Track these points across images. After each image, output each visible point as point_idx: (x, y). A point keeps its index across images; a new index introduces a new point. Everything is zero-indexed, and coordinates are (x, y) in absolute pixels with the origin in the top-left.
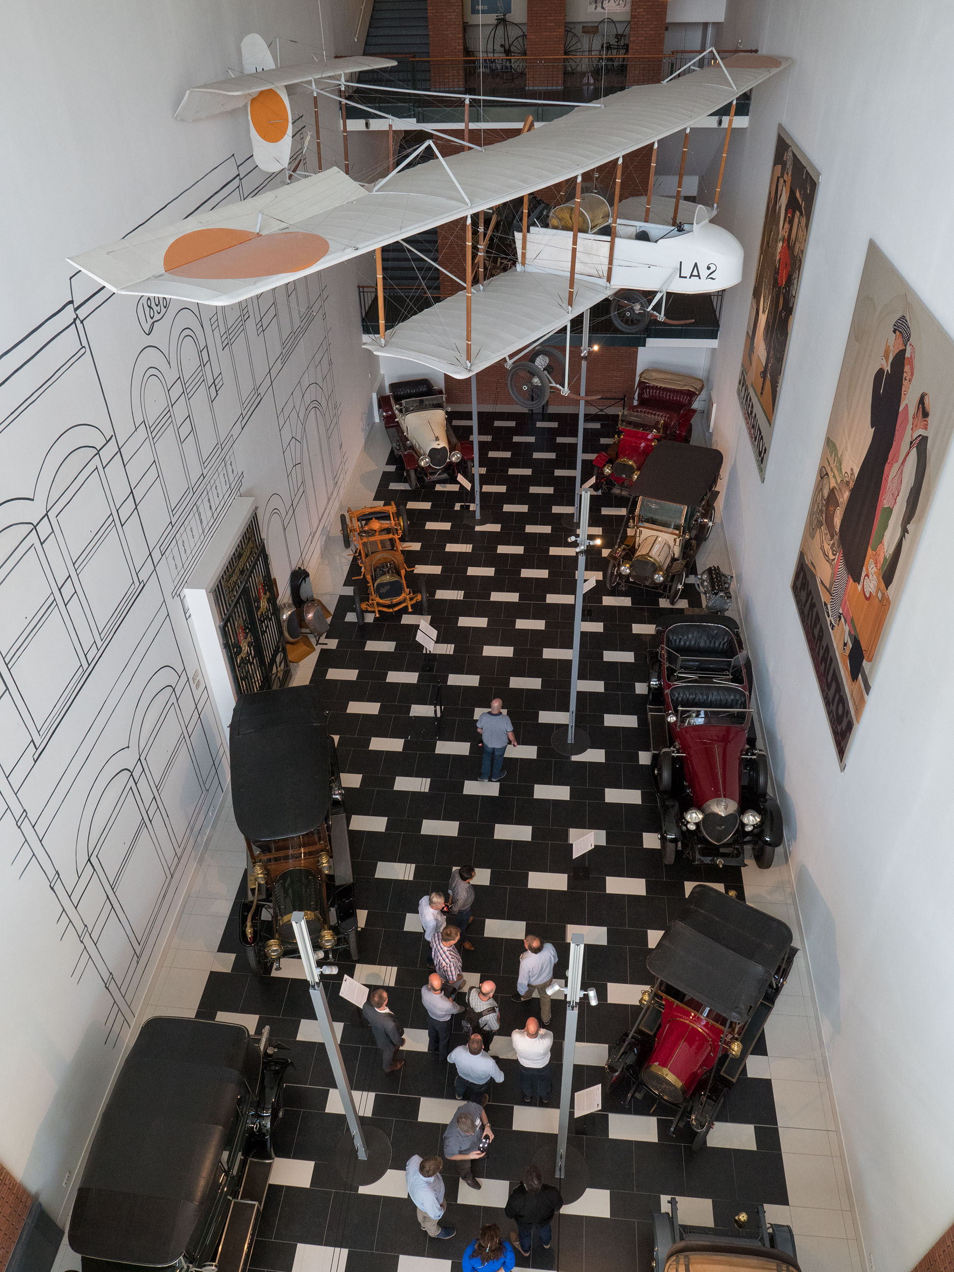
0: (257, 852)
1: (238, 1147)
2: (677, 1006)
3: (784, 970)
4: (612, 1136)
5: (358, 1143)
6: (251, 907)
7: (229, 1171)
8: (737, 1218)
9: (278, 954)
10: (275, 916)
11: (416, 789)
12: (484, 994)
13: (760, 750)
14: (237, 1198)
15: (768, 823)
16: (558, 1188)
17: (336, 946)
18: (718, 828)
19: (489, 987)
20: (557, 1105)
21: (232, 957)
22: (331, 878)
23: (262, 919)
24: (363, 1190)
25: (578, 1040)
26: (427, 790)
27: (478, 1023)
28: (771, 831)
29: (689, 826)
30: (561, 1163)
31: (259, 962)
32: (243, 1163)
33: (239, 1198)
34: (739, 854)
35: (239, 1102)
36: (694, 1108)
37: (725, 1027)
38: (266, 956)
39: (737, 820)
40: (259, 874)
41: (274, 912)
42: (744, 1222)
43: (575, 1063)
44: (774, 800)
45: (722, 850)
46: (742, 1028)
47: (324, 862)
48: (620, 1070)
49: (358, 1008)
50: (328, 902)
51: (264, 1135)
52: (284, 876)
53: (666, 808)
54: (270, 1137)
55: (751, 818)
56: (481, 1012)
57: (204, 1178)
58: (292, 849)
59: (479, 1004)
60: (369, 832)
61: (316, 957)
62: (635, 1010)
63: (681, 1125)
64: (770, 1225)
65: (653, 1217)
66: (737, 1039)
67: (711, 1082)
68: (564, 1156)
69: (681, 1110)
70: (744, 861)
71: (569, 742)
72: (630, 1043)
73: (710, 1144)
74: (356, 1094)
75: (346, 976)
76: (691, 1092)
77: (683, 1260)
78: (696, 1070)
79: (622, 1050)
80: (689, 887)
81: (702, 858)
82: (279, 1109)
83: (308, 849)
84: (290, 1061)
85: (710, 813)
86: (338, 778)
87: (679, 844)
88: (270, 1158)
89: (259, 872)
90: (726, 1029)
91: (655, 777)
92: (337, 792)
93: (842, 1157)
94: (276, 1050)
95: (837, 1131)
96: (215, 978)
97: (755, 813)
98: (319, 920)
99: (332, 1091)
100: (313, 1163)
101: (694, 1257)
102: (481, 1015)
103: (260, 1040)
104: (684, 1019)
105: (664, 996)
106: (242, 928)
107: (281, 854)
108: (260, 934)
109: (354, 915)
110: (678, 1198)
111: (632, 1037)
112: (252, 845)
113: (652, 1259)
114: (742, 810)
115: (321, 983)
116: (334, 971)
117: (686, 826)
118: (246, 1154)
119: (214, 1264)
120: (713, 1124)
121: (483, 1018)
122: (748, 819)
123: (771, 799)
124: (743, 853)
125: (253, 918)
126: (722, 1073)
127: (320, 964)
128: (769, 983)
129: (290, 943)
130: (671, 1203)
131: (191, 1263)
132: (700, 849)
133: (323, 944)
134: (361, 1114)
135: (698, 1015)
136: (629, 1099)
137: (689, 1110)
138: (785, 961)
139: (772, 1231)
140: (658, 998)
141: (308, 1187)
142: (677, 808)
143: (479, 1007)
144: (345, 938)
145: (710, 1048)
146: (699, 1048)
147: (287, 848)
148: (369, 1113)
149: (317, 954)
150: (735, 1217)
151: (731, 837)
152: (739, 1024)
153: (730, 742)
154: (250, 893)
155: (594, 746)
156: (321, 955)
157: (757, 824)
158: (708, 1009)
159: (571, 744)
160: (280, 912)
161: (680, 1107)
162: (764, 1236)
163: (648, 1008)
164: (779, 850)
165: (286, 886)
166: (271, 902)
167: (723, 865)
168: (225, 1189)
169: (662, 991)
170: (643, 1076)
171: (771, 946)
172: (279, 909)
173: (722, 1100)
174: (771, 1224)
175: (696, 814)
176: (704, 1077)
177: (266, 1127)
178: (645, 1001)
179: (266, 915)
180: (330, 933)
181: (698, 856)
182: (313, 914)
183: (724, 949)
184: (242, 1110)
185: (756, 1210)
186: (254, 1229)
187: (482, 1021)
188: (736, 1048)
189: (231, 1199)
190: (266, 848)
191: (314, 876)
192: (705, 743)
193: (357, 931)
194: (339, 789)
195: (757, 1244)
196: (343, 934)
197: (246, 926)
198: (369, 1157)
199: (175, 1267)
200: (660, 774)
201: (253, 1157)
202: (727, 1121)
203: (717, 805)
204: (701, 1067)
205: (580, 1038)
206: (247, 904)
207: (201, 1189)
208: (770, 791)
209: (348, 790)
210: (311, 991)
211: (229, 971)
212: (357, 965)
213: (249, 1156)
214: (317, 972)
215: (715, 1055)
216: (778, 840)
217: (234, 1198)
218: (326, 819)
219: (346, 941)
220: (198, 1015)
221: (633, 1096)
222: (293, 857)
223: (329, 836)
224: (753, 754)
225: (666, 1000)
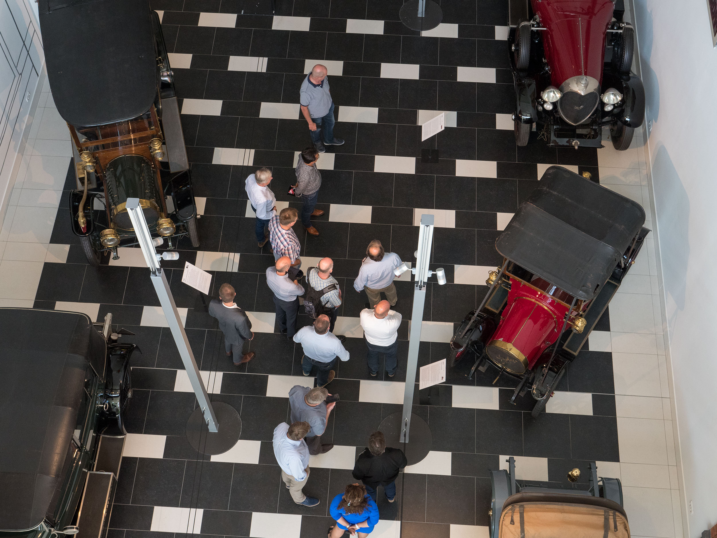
0: (83, 139)
1: (89, 426)
2: (524, 286)
3: (634, 250)
4: (454, 405)
5: (209, 417)
6: (82, 196)
7: (82, 447)
8: (570, 473)
9: (115, 243)
10: (108, 206)
11: (253, 69)
12: (323, 271)
13: (627, 24)
14: (93, 470)
15: (629, 103)
16: (403, 451)
17: (175, 234)
18: (577, 108)
19: (326, 264)
20: (402, 379)
21: (67, 247)
22: (165, 165)
23: (95, 209)
24: (215, 458)
25: (424, 319)
26: (264, 70)
27: (320, 301)
28: (632, 110)
29: (545, 106)
30: (405, 429)
31: (95, 252)
32: (95, 441)
33: (95, 470)
34: (597, 134)
35: (87, 385)
36: (536, 379)
37: (570, 304)
38: (102, 246)
39: (597, 99)
40: (87, 162)
41: (106, 202)
42: (577, 476)
43: (421, 340)
44: (637, 78)
45: (579, 131)
46: (587, 306)
47: (157, 148)
48: (465, 346)
49: (201, 293)
50: (164, 190)
51: (115, 414)
52: (115, 164)
53: (522, 87)
54: (121, 415)
55: (612, 97)
56: (322, 290)
57: (58, 454)
58: (120, 135)
59: (319, 282)
60: (203, 117)
61: (155, 244)
62: (482, 290)
63: (522, 394)
64: (600, 479)
65: (491, 473)
66: (581, 316)
67: (553, 355)
68: (408, 425)
69: (524, 380)
70: (601, 142)
71: (420, 15)
72: (475, 321)
73: (548, 410)
74: (205, 374)
75: (187, 264)
76: (533, 365)
77: (518, 509)
78: (539, 344)
79: (468, 327)
80: (542, 169)
81: (558, 140)
82: (128, 390)
83: (138, 135)
84: (135, 345)
85: (569, 92)
86: (166, 59)
87: (534, 125)
88: (122, 434)
89: (87, 160)
90: (571, 307)
91: (512, 54)
92: (165, 74)
93: (673, 420)
94: (120, 336)
95: (671, 398)
96: (49, 268)
97: (617, 92)
98: (156, 208)
99: (179, 372)
100: (165, 437)
101: (528, 506)
102: (322, 293)
103: (102, 327)
104: (530, 297)
105: (512, 276)
106: (74, 218)
107: (109, 140)
108: (94, 225)
109: (192, 202)
110: (515, 458)
111: (478, 316)
112: (76, 132)
113: (489, 508)
114: (603, 89)
115: (162, 269)
116: (175, 256)
117: (542, 105)
118: (98, 431)
119: (75, 526)
120: (553, 393)
121: (324, 296)
122: (609, 99)
123: (635, 77)
124: (601, 134)
125: (85, 209)
126: (564, 347)
127: (160, 250)
128: (617, 264)
129: (126, 232)
130: (509, 462)
131: (53, 527)
132: (555, 130)
133: (161, 232)
134: (210, 391)
135: (545, 293)
136: (472, 372)
137: (530, 381)
138: (635, 242)
139: (602, 484)
140: (505, 279)
141: (162, 457)
142: (534, 86)
143: (319, 285)
144: (183, 225)
145: (554, 325)
146: (544, 325)
147: (115, 135)
148: (217, 390)
149: (156, 241)
150: (568, 473)
151: (590, 117)
152: (585, 301)
153: (595, 15)
154: (79, 183)
155: (446, 21)
156: (160, 241)
157: (617, 103)
158: (554, 288)
159: (422, 17)
160: (113, 201)
161: (522, 379)
162: (595, 487)
163: (495, 288)
164: (639, 131)
165: (118, 175)
166: (102, 191)
167: (579, 147)
168: (80, 463)
169: (509, 272)
170: (488, 351)
171: (623, 227)
172: (112, 198)
173: (564, 371)
174: (602, 478)
175: (554, 93)
176: (546, 351)
177: (116, 406)
178: (492, 281)
179: (98, 205)
180: (168, 220)
181: (553, 138)
182: (148, 202)
183: (573, 230)
184: (91, 392)
185: (589, 466)
186: (111, 496)
187: (324, 299)
188: (580, 324)
189: (86, 471)
190: (91, 135)
191: (147, 163)
192: (566, 16)
193: (196, 218)
194: (167, 70)
195: (587, 495)
196: (182, 221)
197: (78, 216)
198: (219, 429)
199: (37, 531)
200: (518, 50)
201: (104, 434)
202: (566, 390)
203: (577, 84)
204: (544, 342)
205: (426, 318)
206: (77, 194)
207: (56, 464)
208: (634, 69)
209: (178, 72)
210: (152, 277)
211: (64, 261)
212: (198, 252)
213: (101, 433)
214: (157, 258)
215: (559, 331)
216: (638, 121)
217: (89, 470)
218: (156, 103)
219: (186, 229)
220: (36, 305)
221: (476, 369)
222: (123, 143)
223: (160, 121)
224: (620, 28)
225: (512, 280)
